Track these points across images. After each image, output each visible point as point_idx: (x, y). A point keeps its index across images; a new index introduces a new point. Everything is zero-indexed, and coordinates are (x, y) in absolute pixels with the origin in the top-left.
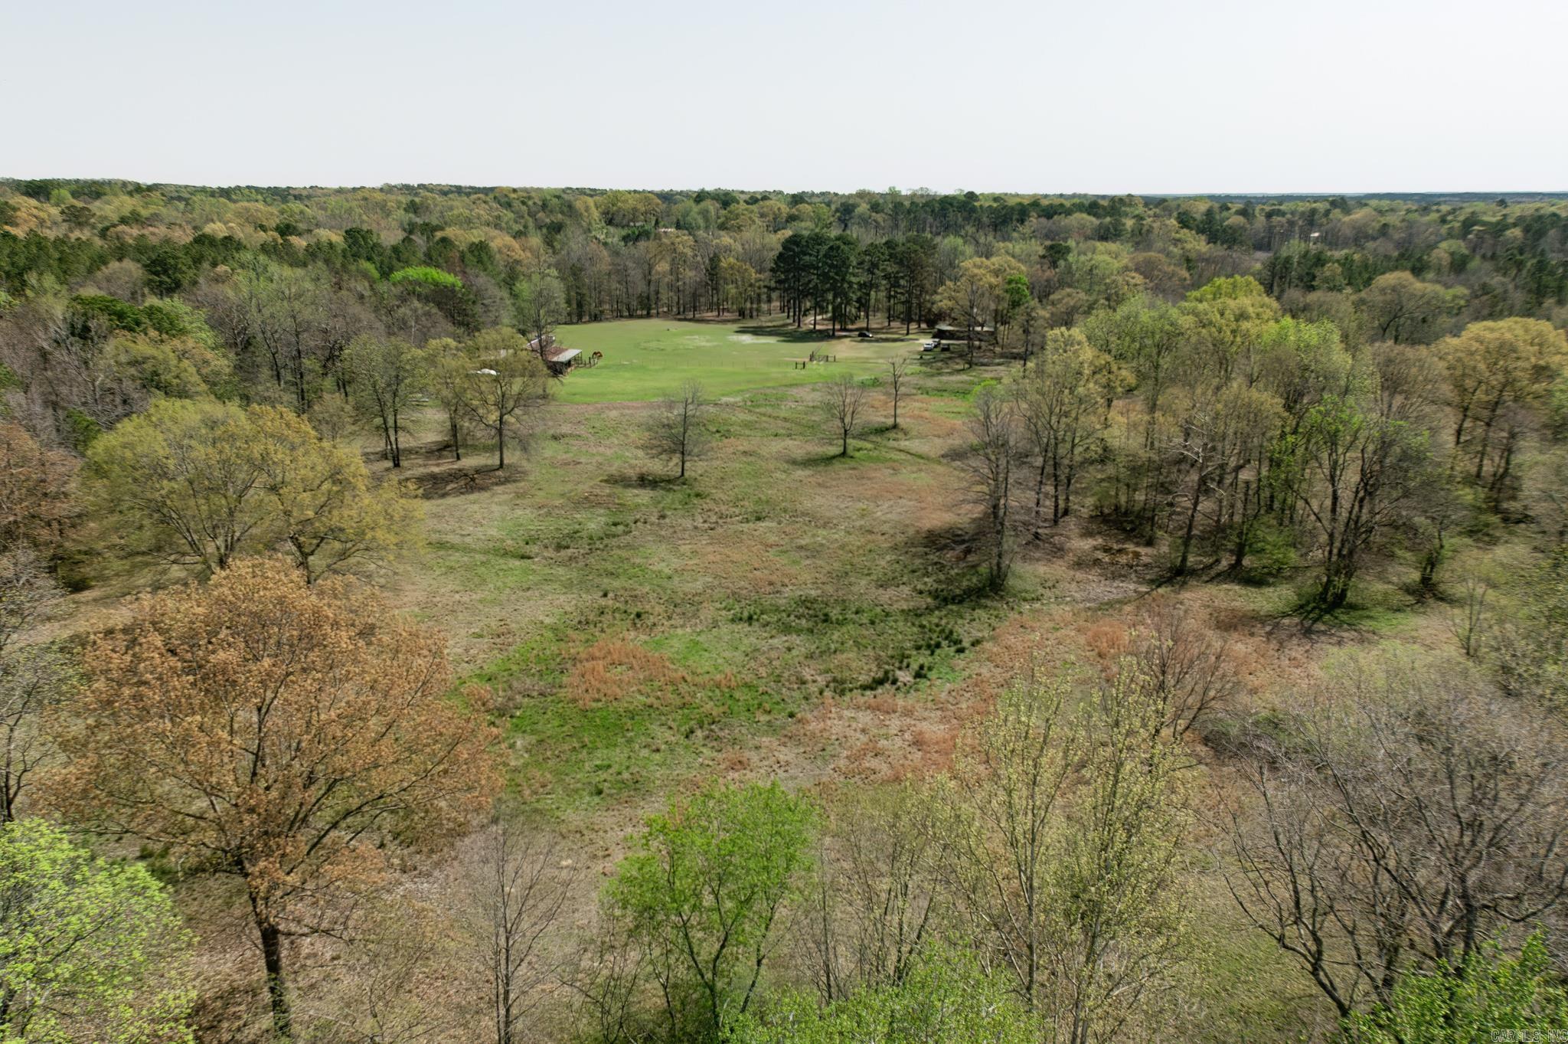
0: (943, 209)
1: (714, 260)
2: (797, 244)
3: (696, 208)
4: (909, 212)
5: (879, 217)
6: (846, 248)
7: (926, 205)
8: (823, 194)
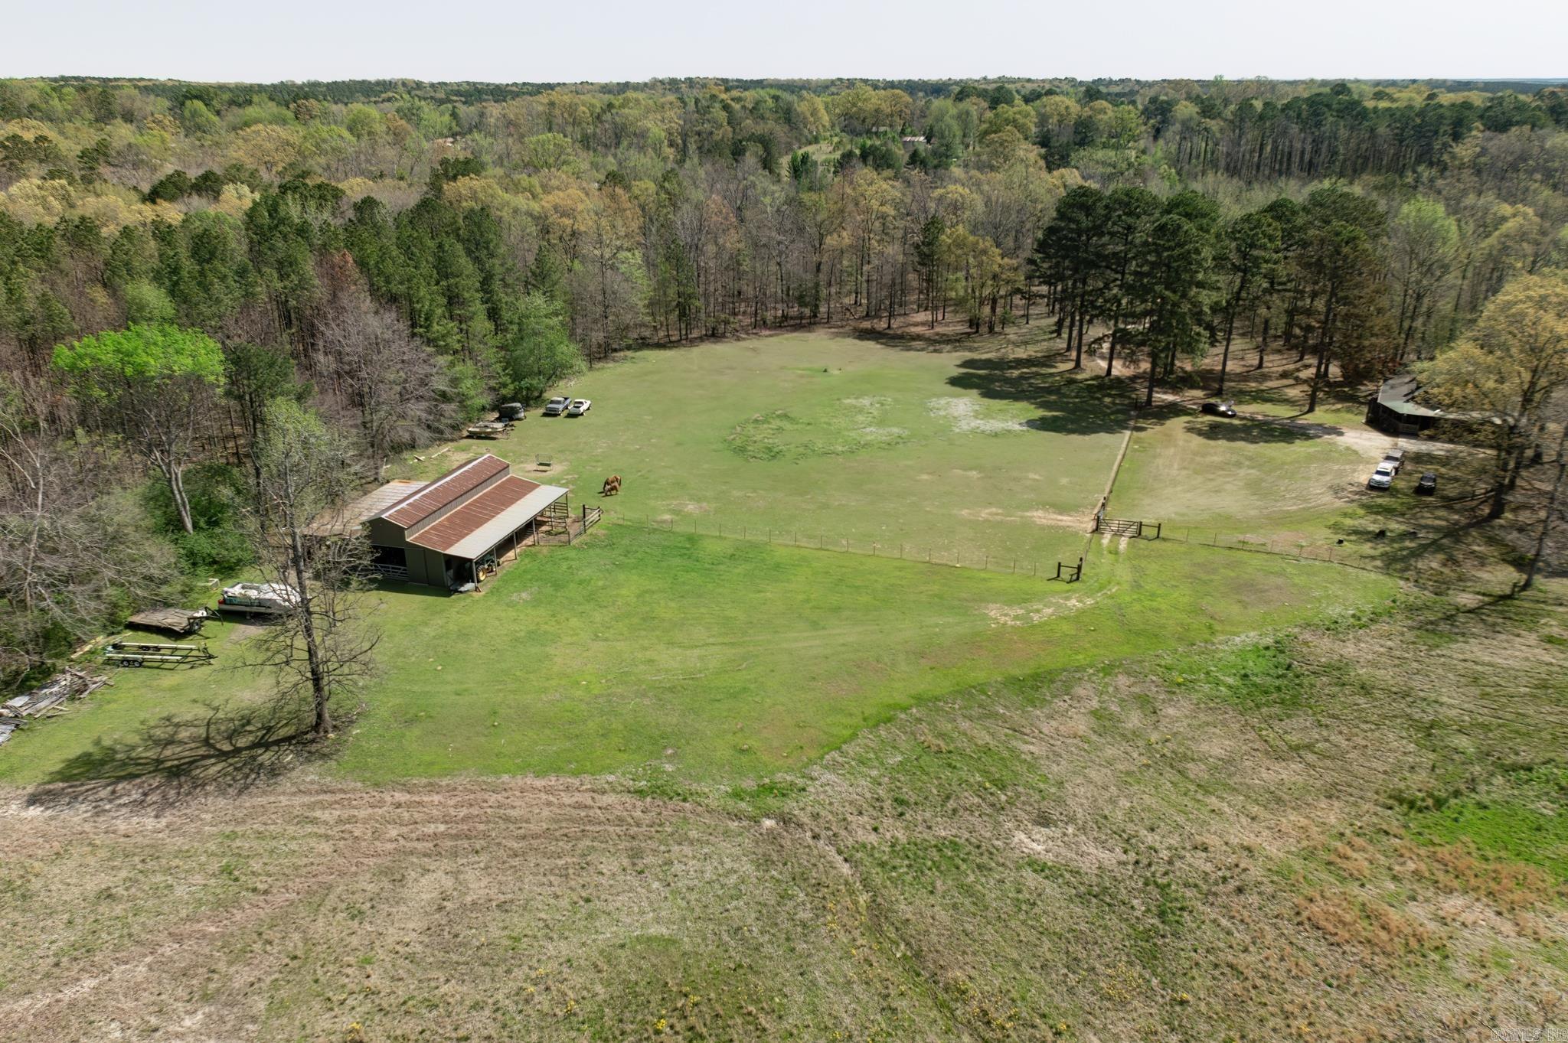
0: (1316, 114)
1: (933, 226)
2: (1088, 210)
3: (953, 110)
4: (1261, 117)
5: (1214, 125)
6: (1188, 226)
7: (1287, 107)
8: (1122, 81)
